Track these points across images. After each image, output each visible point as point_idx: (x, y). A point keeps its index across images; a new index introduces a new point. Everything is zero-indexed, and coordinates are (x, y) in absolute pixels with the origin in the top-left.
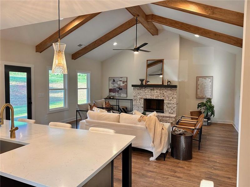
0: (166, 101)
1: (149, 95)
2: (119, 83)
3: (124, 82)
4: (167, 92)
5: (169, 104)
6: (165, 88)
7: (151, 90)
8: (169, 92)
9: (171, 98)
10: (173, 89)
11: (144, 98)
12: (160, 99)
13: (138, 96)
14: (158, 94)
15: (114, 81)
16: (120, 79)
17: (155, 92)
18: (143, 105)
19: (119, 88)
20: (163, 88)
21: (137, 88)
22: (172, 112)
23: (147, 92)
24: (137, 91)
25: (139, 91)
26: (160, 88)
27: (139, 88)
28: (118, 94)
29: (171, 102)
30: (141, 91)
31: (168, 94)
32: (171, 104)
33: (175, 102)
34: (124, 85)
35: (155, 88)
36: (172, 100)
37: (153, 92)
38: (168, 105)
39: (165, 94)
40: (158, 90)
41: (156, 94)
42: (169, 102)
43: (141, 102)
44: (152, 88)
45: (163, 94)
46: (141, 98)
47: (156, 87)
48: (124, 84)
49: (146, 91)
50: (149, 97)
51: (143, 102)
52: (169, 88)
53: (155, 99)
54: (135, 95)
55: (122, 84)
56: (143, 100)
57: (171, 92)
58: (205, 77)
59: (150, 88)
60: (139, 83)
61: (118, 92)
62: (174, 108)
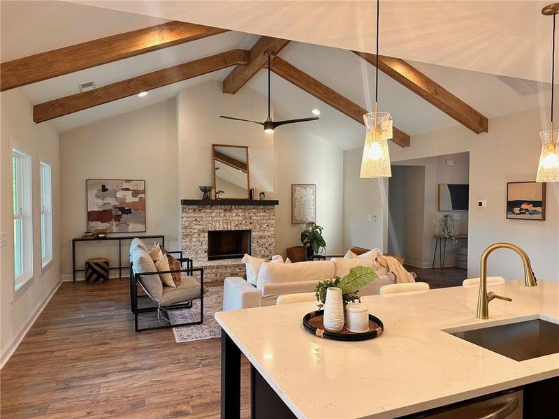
0: (257, 233)
1: (221, 222)
2: (120, 194)
3: (135, 193)
4: (258, 214)
5: (261, 237)
6: (253, 207)
7: (225, 211)
8: (261, 214)
9: (265, 226)
10: (269, 207)
11: (210, 230)
12: (244, 228)
13: (195, 227)
14: (240, 219)
15: (104, 189)
16: (125, 185)
17: (234, 214)
18: (206, 247)
19: (122, 209)
20: (249, 207)
21: (191, 207)
22: (267, 253)
23: (216, 216)
24: (192, 215)
25: (196, 215)
26: (243, 207)
27: (196, 207)
28: (116, 225)
29: (266, 233)
30: (202, 214)
31: (259, 218)
32: (265, 237)
33: (272, 233)
34: (137, 199)
35: (233, 207)
36: (267, 229)
37: (230, 216)
38: (260, 242)
39: (253, 218)
40: (240, 211)
41: (236, 218)
42: (263, 234)
43: (202, 239)
44: (226, 207)
45: (251, 218)
46: (203, 231)
47: (235, 205)
48: (136, 197)
49: (213, 215)
50: (220, 226)
51: (207, 239)
52: (262, 207)
53: (233, 231)
54: (187, 224)
55: (130, 198)
56: (207, 235)
57: (264, 214)
58: (304, 186)
59: (223, 207)
60: (198, 196)
61: (119, 221)
62: (270, 245)
